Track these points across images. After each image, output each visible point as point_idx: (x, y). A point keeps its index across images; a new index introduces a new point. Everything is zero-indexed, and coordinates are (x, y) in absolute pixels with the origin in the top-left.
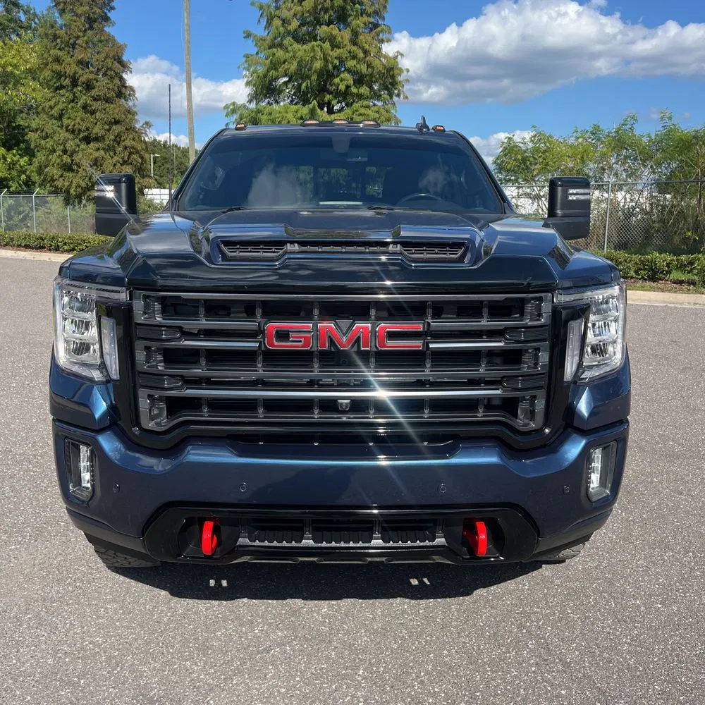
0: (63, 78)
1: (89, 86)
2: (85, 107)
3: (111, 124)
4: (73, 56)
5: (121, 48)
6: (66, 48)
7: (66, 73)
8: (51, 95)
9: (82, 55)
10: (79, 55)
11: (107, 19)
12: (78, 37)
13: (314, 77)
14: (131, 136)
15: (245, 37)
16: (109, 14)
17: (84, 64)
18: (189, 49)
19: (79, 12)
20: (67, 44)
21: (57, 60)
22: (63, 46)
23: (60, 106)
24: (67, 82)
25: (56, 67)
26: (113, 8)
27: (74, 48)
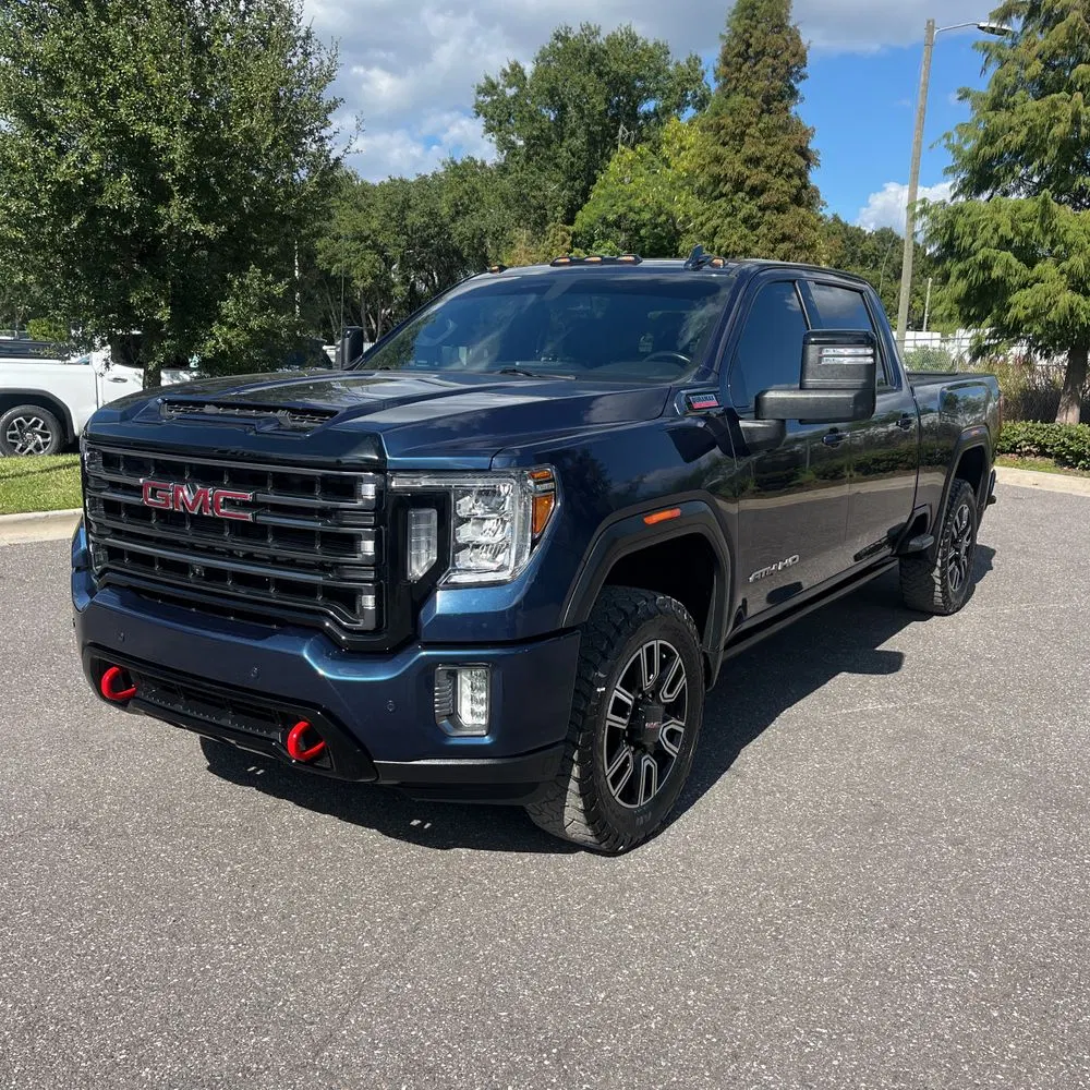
0: (722, 184)
1: (755, 192)
2: (745, 221)
3: (777, 241)
4: (738, 151)
5: (807, 133)
6: (731, 142)
7: (726, 175)
8: (706, 206)
9: (753, 149)
10: (749, 150)
11: (793, 93)
12: (749, 125)
13: (1053, 152)
14: (803, 257)
15: (960, 99)
16: (797, 87)
17: (754, 161)
18: (922, 119)
19: (755, 89)
20: (733, 136)
21: (718, 160)
22: (728, 138)
23: (714, 223)
24: (727, 188)
25: (716, 169)
26: (803, 77)
27: (742, 140)
